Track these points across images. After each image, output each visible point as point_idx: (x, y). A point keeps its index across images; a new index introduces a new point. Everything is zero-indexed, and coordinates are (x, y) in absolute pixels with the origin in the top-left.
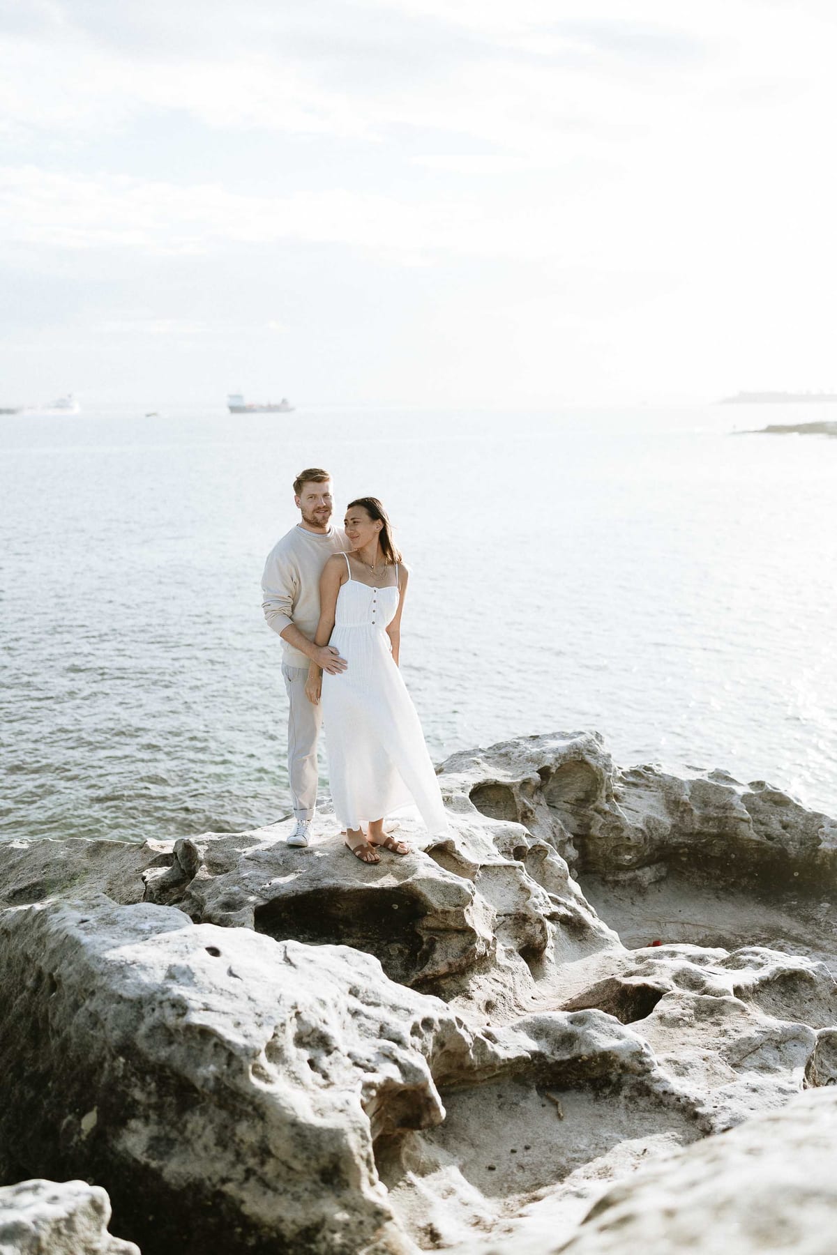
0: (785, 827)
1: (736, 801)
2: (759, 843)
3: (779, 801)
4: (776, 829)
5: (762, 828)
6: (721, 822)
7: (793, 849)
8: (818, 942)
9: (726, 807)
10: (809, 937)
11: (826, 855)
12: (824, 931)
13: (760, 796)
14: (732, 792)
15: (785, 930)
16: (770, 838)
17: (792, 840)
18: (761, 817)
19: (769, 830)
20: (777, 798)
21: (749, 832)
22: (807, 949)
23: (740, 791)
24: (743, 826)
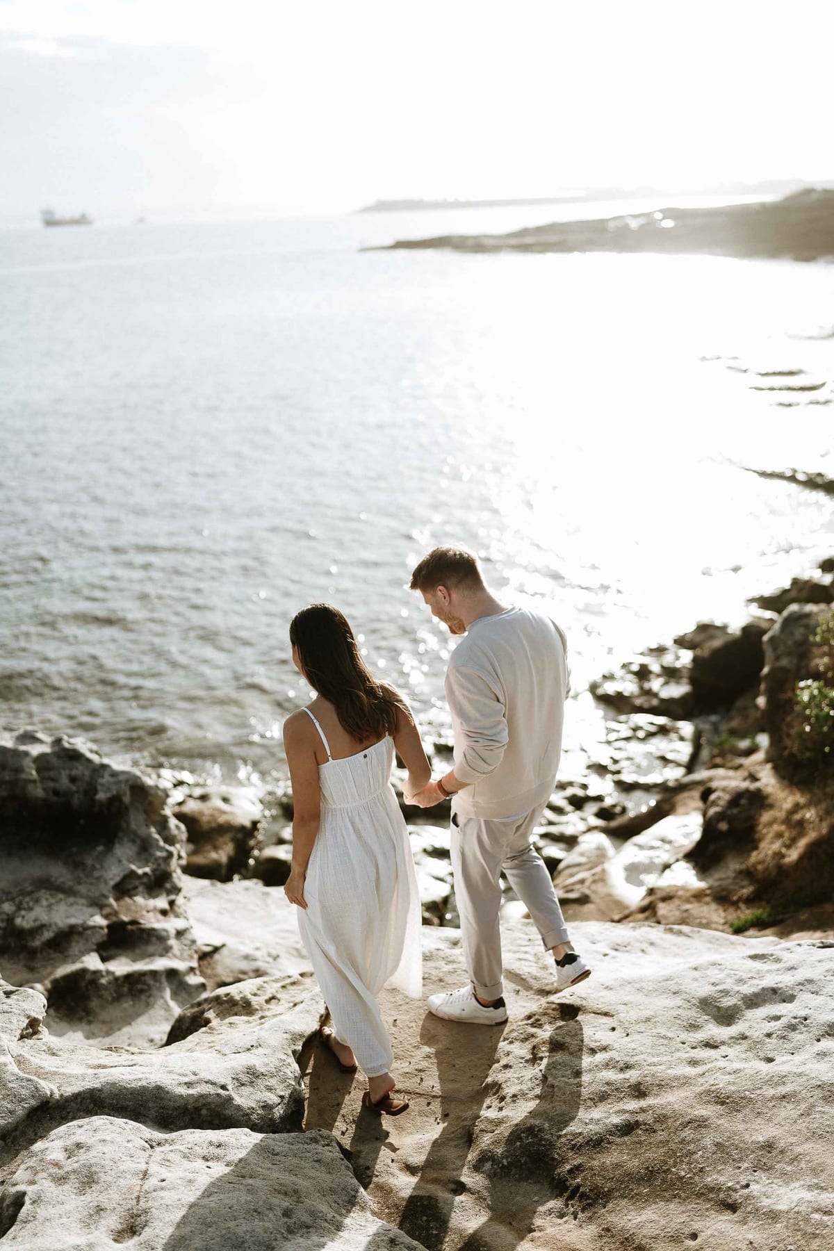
0: (73, 780)
1: (27, 763)
2: (44, 800)
3: (74, 756)
4: (64, 782)
5: (51, 784)
6: (14, 783)
7: (76, 801)
8: (77, 888)
9: (19, 770)
10: (70, 883)
11: (101, 804)
12: (87, 876)
13: (54, 753)
14: (26, 754)
15: (53, 879)
16: (56, 792)
17: (77, 792)
18: (52, 774)
19: (57, 785)
20: (71, 753)
21: (38, 791)
22: (61, 896)
23: (35, 750)
24: (30, 787)
